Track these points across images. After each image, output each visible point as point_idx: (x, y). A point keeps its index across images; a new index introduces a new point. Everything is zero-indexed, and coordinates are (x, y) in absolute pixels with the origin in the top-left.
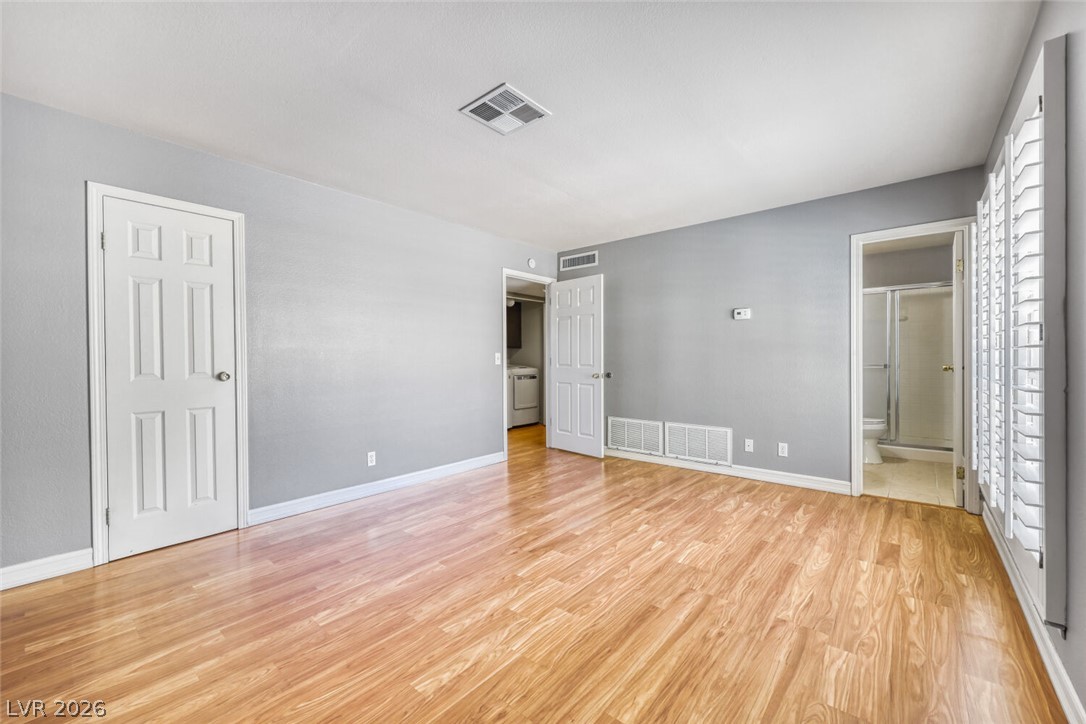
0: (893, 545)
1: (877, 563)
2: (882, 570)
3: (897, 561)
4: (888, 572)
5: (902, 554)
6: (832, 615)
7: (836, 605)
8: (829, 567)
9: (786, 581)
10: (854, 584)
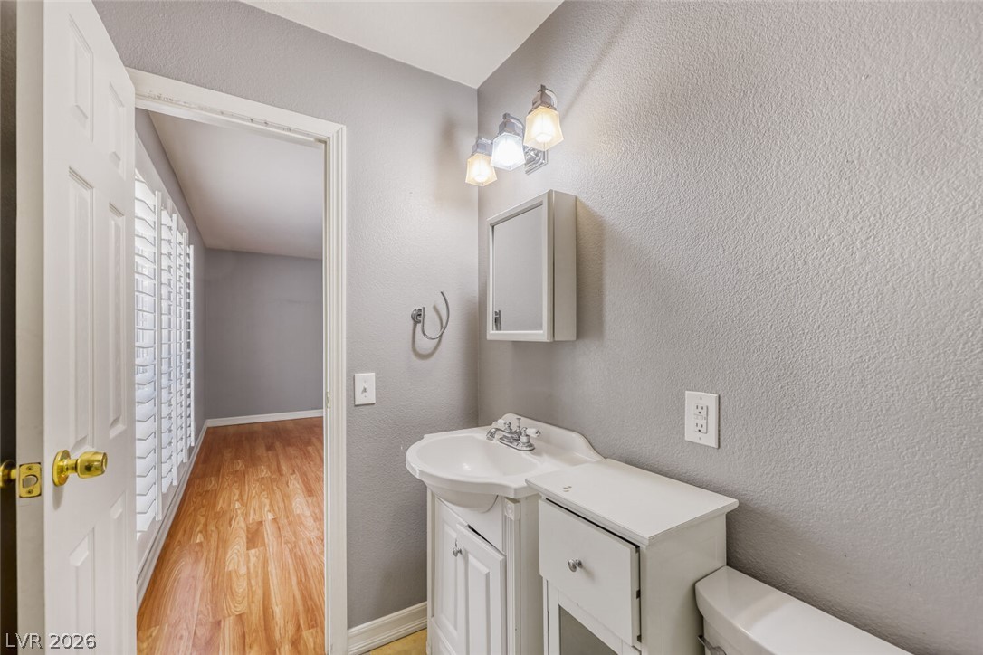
0: (254, 547)
1: (261, 522)
2: (258, 519)
3: (248, 530)
4: (253, 519)
5: (245, 540)
6: (275, 484)
7: (275, 488)
8: (291, 504)
9: (306, 488)
10: (271, 502)
